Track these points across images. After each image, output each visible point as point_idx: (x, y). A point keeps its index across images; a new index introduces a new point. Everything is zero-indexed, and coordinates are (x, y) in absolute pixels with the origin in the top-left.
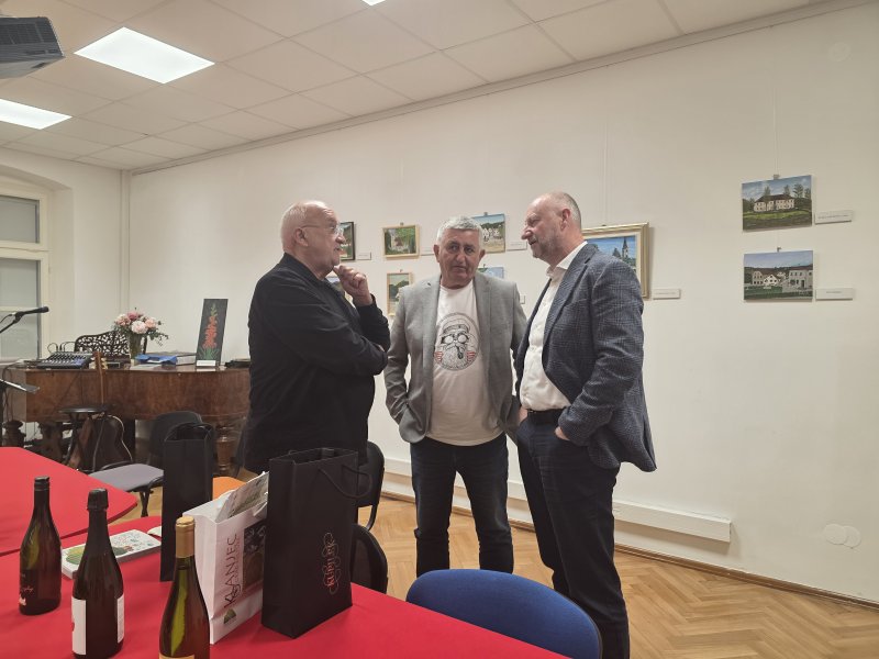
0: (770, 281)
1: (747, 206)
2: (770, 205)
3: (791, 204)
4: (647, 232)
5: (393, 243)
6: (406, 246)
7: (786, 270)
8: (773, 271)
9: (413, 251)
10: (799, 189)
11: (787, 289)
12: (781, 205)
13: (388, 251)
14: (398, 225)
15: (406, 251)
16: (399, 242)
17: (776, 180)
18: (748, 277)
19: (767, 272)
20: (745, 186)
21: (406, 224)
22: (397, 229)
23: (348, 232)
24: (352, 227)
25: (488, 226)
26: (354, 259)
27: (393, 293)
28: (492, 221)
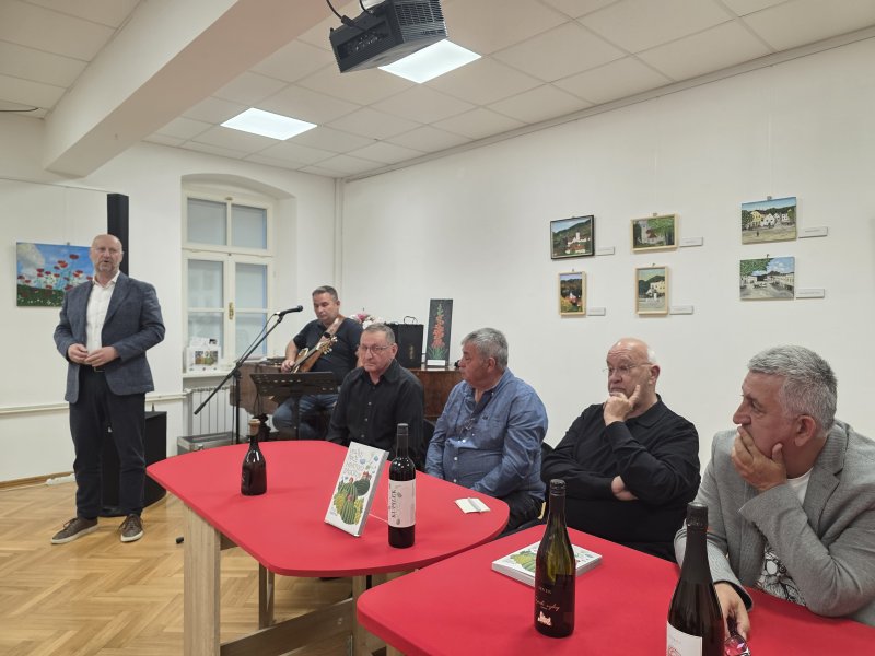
5: (645, 236)
6: (661, 238)
9: (671, 242)
13: (637, 243)
14: (651, 216)
15: (661, 243)
16: (653, 233)
21: (661, 214)
22: (650, 220)
23: (587, 227)
24: (591, 220)
25: (773, 211)
26: (593, 254)
27: (643, 288)
28: (779, 206)
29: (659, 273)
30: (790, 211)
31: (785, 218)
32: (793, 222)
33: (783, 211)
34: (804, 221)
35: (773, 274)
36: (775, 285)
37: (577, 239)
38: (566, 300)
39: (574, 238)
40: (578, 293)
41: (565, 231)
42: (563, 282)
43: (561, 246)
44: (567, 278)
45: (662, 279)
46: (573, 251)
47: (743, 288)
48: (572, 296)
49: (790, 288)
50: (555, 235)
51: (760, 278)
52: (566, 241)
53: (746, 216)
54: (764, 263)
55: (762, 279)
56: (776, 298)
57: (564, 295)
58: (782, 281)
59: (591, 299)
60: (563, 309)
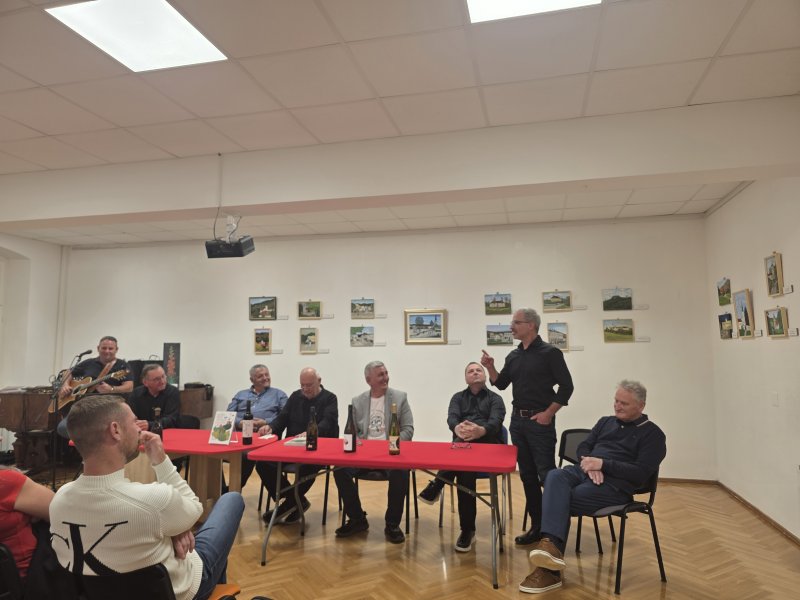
0: (497, 337)
1: (487, 305)
2: (496, 305)
3: (504, 305)
4: (445, 313)
5: (305, 311)
6: (313, 313)
7: (503, 333)
8: (498, 333)
9: (318, 315)
10: (506, 299)
11: (504, 341)
12: (500, 305)
13: (301, 314)
14: (307, 301)
15: (313, 316)
16: (309, 310)
17: (498, 294)
18: (489, 334)
19: (495, 333)
20: (486, 296)
21: (313, 300)
22: (308, 303)
23: (272, 303)
24: (274, 300)
25: (364, 305)
26: (276, 319)
27: (304, 339)
28: (367, 303)
29: (312, 331)
30: (371, 305)
31: (370, 308)
32: (372, 311)
33: (369, 305)
34: (378, 310)
35: (365, 334)
36: (366, 339)
37: (266, 309)
38: (259, 345)
39: (264, 308)
40: (267, 340)
41: (258, 304)
42: (257, 334)
43: (255, 312)
44: (259, 332)
45: (312, 334)
46: (263, 316)
47: (352, 340)
48: (262, 342)
49: (372, 341)
50: (252, 306)
51: (359, 336)
52: (259, 310)
53: (353, 306)
54: (361, 329)
55: (360, 337)
56: (365, 346)
57: (258, 341)
58: (369, 338)
59: (274, 344)
60: (257, 350)
